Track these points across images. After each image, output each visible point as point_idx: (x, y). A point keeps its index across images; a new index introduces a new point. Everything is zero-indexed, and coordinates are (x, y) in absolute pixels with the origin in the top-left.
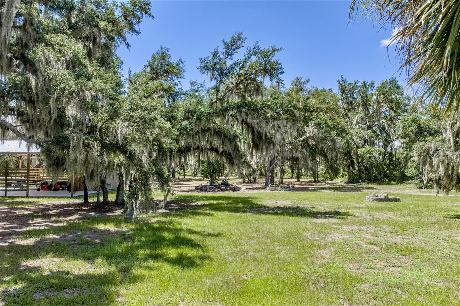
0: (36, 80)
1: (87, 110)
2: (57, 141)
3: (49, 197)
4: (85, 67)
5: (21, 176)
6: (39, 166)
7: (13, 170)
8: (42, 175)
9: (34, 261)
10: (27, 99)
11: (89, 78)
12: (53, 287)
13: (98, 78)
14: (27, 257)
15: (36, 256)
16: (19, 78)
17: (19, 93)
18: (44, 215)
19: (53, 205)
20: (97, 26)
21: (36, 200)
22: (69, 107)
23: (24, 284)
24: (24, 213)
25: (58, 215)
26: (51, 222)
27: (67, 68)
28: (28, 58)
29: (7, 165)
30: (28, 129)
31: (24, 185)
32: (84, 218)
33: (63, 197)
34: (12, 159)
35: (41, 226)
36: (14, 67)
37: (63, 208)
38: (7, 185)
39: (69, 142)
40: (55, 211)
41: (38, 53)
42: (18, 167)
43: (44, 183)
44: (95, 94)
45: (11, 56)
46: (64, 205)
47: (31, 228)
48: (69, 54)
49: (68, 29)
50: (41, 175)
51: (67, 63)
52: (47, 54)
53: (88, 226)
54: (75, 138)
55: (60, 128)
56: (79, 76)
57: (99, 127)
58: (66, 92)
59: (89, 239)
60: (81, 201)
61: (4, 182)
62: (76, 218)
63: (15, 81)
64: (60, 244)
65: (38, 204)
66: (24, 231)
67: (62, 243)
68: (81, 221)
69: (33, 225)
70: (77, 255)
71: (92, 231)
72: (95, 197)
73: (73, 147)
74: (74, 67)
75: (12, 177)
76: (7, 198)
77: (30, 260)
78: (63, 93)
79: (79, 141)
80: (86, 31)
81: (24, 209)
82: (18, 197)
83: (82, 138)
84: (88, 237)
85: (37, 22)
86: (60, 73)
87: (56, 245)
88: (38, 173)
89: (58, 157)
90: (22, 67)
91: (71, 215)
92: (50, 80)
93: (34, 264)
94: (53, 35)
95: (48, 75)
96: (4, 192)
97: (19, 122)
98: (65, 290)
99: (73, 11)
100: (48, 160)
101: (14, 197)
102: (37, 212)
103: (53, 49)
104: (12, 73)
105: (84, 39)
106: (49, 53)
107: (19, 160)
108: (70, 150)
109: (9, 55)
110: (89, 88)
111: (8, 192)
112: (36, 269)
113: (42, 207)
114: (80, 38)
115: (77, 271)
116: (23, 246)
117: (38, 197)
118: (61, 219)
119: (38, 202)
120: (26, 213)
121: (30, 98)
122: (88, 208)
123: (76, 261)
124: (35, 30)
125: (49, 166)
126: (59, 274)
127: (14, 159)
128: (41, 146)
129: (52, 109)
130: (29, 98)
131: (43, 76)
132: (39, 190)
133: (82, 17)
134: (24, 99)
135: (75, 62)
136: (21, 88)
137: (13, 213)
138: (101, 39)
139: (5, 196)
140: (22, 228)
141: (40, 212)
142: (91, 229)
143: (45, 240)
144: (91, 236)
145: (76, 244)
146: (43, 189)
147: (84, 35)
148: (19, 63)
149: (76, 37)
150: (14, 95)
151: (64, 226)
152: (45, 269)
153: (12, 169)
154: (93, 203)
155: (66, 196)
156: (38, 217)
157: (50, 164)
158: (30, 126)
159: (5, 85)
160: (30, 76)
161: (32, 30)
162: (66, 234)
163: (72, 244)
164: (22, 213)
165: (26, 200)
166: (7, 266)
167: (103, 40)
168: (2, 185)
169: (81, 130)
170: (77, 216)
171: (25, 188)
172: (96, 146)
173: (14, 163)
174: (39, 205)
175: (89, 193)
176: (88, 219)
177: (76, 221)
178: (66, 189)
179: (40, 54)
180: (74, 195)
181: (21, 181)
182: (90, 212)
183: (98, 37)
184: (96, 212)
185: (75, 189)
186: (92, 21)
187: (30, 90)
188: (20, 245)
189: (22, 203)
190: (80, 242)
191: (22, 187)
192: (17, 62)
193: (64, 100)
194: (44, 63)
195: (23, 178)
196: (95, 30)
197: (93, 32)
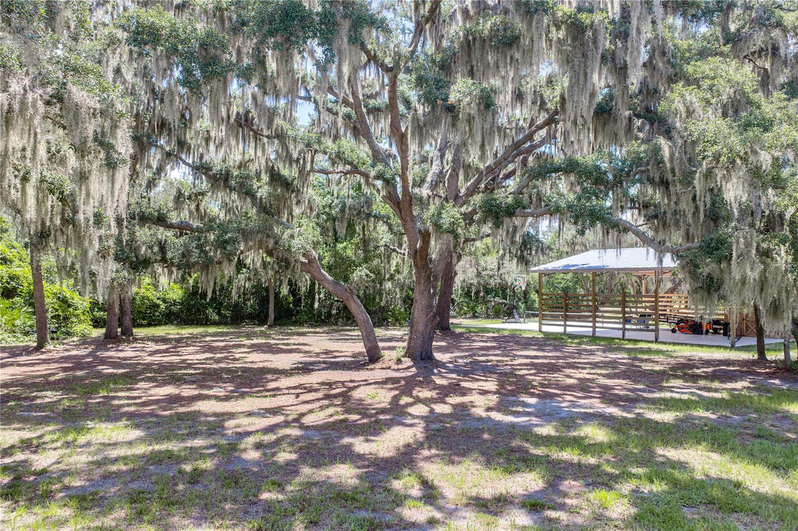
0: (670, 147)
1: (764, 187)
2: (709, 247)
3: (692, 345)
4: (759, 107)
5: (645, 307)
6: (672, 291)
7: (633, 296)
8: (678, 306)
9: (678, 452)
10: (657, 179)
11: (766, 126)
12: (714, 504)
13: (785, 124)
14: (666, 443)
15: (679, 443)
16: (643, 148)
17: (644, 172)
18: (685, 374)
19: (701, 359)
20: (779, 24)
21: (670, 348)
22: (729, 186)
23: (664, 486)
24: (654, 368)
25: (712, 377)
26: (700, 389)
27: (725, 115)
28: (656, 113)
29: (623, 289)
30: (656, 230)
31: (650, 322)
32: (759, 388)
33: (717, 347)
34: (631, 280)
35: (682, 393)
36: (636, 130)
37: (718, 365)
38: (627, 321)
39: (730, 248)
40: (705, 370)
41: (673, 101)
42: (639, 292)
43: (681, 321)
44: (780, 154)
45: (630, 114)
46: (719, 361)
47: (668, 395)
48: (728, 89)
49: (724, 45)
50: (675, 306)
51: (724, 107)
52: (688, 98)
53: (769, 404)
54: (742, 240)
55: (712, 224)
56: (747, 126)
57: (788, 216)
58: (723, 159)
59: (774, 430)
60: (753, 356)
61: (621, 315)
62: (745, 387)
63: (638, 153)
64: (719, 429)
65: (675, 354)
66: (656, 398)
67: (722, 428)
68: (754, 394)
69: (670, 389)
70: (752, 455)
71: (780, 415)
72: (779, 350)
73: (739, 257)
74: (736, 112)
75: (630, 308)
76: (627, 342)
77: (669, 448)
78: (718, 162)
79: (748, 245)
80: (759, 39)
81: (653, 362)
82: (642, 341)
83: (756, 239)
84: (772, 425)
85: (672, 47)
86: (711, 127)
87: (711, 430)
88: (671, 302)
89: (710, 277)
90: (647, 127)
91: (734, 379)
92: (694, 143)
93: (677, 457)
94: (699, 63)
95: (690, 135)
96: (621, 332)
97: (643, 218)
98: (735, 515)
99: (733, 11)
100: (692, 281)
101: (636, 341)
102: (674, 368)
103: (699, 87)
104: (634, 142)
105: (753, 55)
106: (693, 96)
107: (641, 281)
108: (733, 262)
109: (627, 113)
110: (766, 144)
111: (627, 333)
112: (682, 465)
113: (682, 360)
114: (745, 57)
115: (756, 486)
116: (657, 423)
117: (674, 344)
118: (716, 384)
119: (674, 351)
120: (657, 368)
121: (662, 179)
122: (767, 370)
123: (752, 467)
124: (669, 62)
125: (694, 291)
126: (722, 482)
127: (634, 279)
128: (680, 257)
129: (698, 193)
130: (660, 177)
131: (682, 137)
132: (674, 331)
133: (750, 16)
134: (651, 181)
135: (739, 101)
136: (648, 164)
137: (636, 366)
138: (787, 46)
139: (623, 339)
140: (653, 392)
141: (678, 368)
142: (777, 412)
143: (692, 419)
144: (778, 424)
145: (748, 434)
146: (681, 330)
147: (756, 48)
148: (643, 123)
149: (738, 57)
150: (637, 177)
151: (723, 399)
152: (696, 468)
153: (630, 296)
154: (775, 362)
155: (722, 345)
156: (676, 377)
157: (696, 288)
158: (658, 224)
159: (624, 162)
160: (663, 142)
161: (663, 63)
162: (728, 414)
163: (740, 434)
164: (651, 368)
165: (654, 346)
166: (635, 451)
167: (791, 48)
168: (618, 321)
169: (752, 225)
170: (746, 384)
171: (651, 327)
172: (783, 253)
173: (633, 286)
174: (677, 357)
175: (767, 341)
176: (769, 391)
177: (744, 392)
178: (722, 331)
179: (676, 101)
180: (737, 345)
181: (645, 316)
182: (771, 378)
183: (781, 45)
184: (782, 379)
185: (739, 333)
186: (768, 19)
187: (661, 165)
188: (651, 420)
189: (649, 351)
190: (756, 432)
191: (648, 326)
192: (638, 122)
193: (719, 173)
194: (684, 116)
195: (648, 310)
196: (776, 33)
197: (771, 38)
